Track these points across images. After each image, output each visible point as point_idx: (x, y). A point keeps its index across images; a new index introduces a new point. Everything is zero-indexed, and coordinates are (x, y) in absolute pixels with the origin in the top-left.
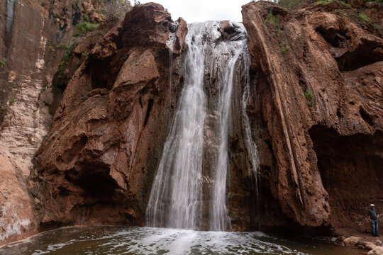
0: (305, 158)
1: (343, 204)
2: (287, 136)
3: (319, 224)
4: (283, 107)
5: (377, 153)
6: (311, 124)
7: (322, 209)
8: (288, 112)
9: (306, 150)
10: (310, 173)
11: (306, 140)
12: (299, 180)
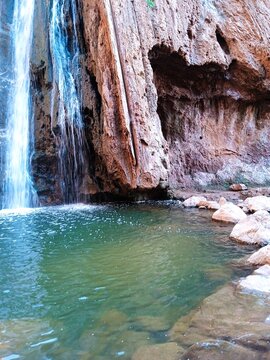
0: (142, 93)
1: (184, 159)
2: (117, 58)
3: (155, 185)
4: (113, 13)
5: (229, 92)
6: (153, 42)
7: (160, 164)
8: (119, 20)
9: (143, 82)
10: (147, 115)
11: (145, 67)
12: (131, 125)
